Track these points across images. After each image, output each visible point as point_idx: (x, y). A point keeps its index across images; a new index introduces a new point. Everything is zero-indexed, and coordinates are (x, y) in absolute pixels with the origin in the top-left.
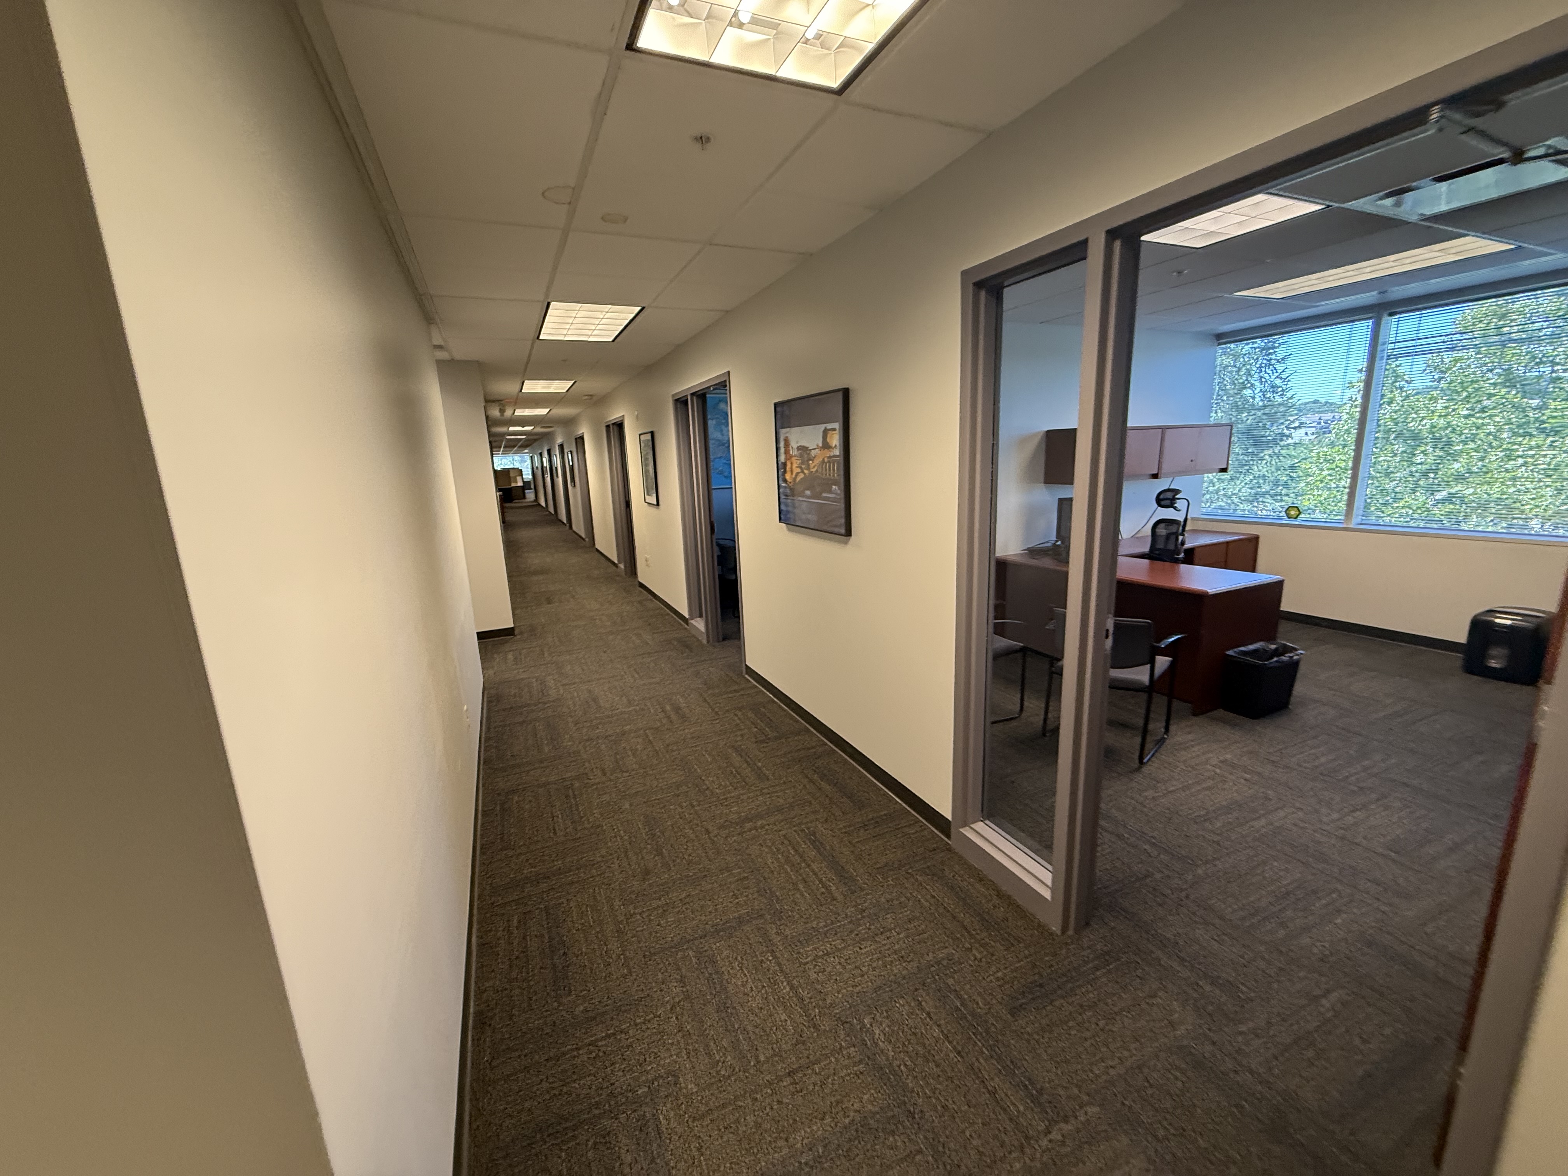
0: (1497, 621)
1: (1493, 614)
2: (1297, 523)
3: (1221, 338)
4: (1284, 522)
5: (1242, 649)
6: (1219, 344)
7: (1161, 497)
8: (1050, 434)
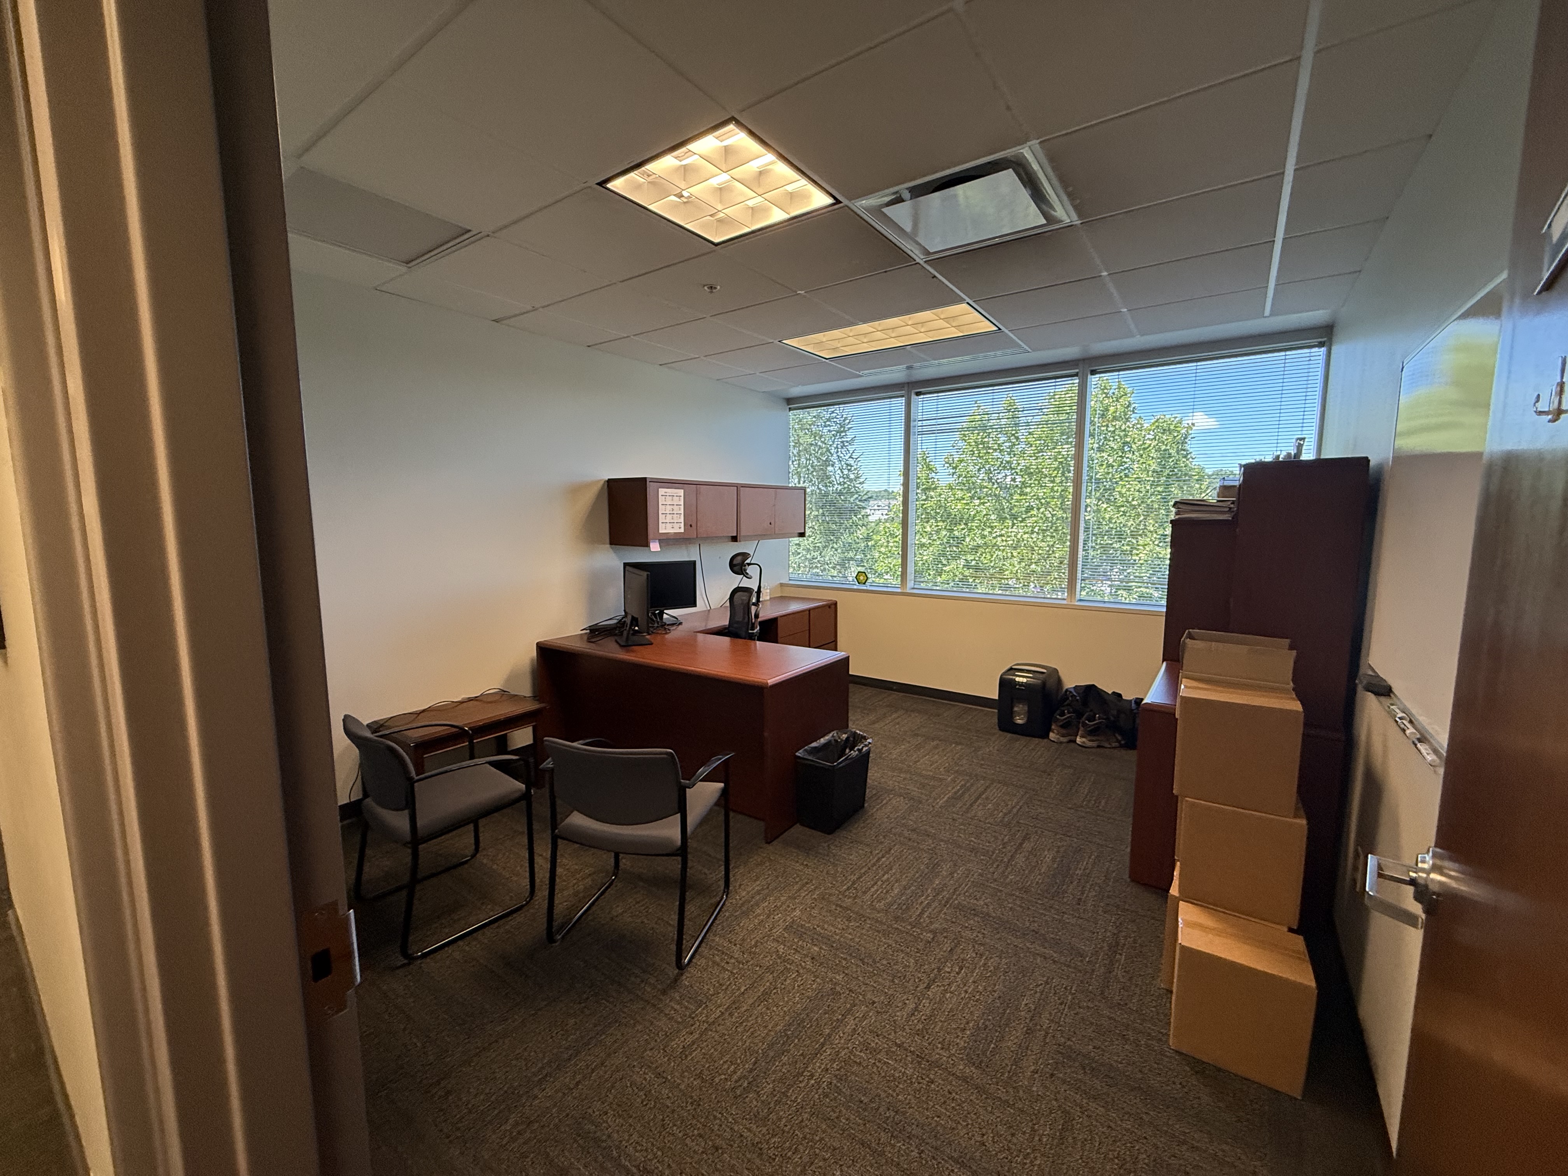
0: (1017, 679)
1: (1012, 672)
2: (865, 588)
3: (791, 402)
4: (855, 587)
5: (814, 744)
6: (790, 409)
7: (735, 562)
8: (612, 485)
